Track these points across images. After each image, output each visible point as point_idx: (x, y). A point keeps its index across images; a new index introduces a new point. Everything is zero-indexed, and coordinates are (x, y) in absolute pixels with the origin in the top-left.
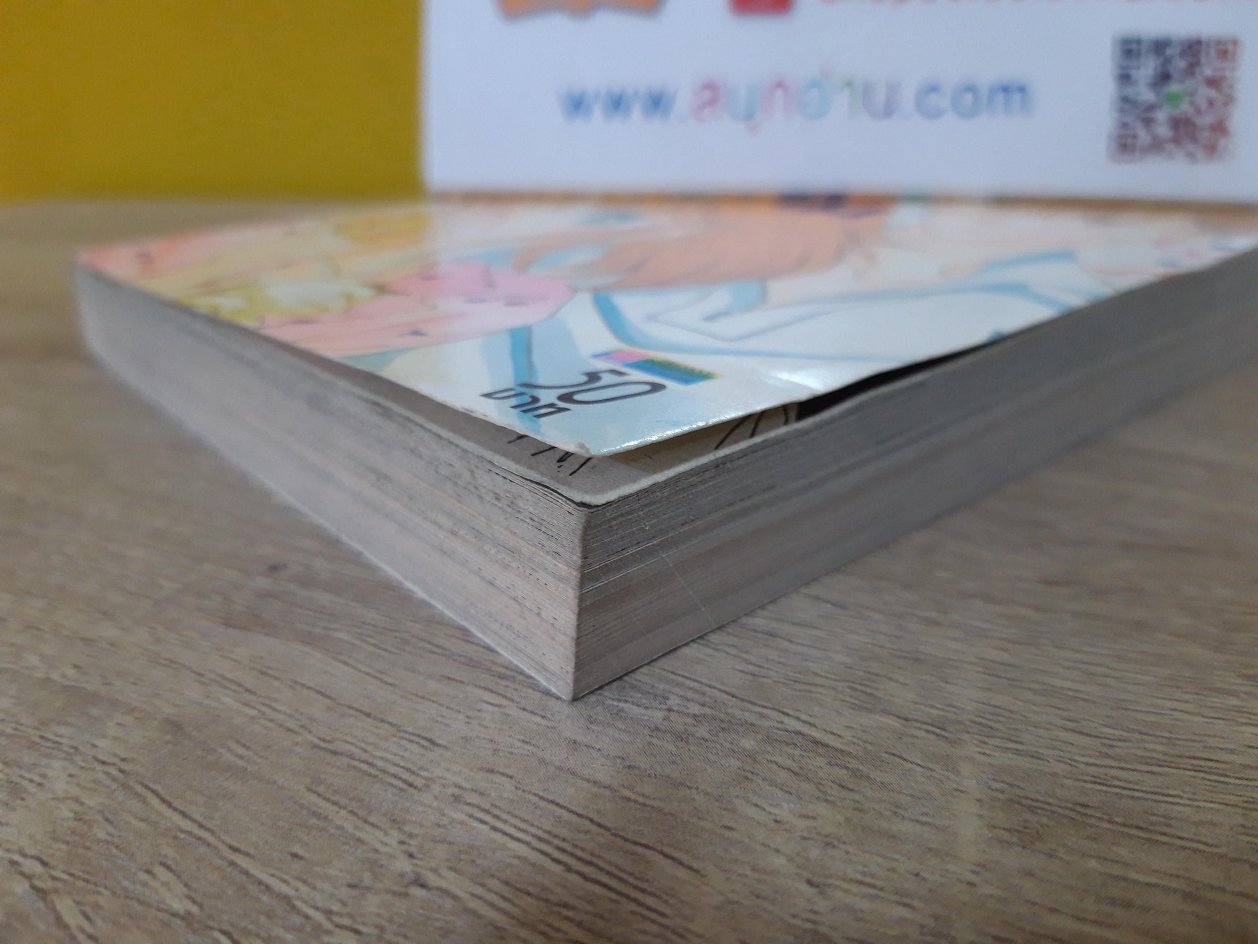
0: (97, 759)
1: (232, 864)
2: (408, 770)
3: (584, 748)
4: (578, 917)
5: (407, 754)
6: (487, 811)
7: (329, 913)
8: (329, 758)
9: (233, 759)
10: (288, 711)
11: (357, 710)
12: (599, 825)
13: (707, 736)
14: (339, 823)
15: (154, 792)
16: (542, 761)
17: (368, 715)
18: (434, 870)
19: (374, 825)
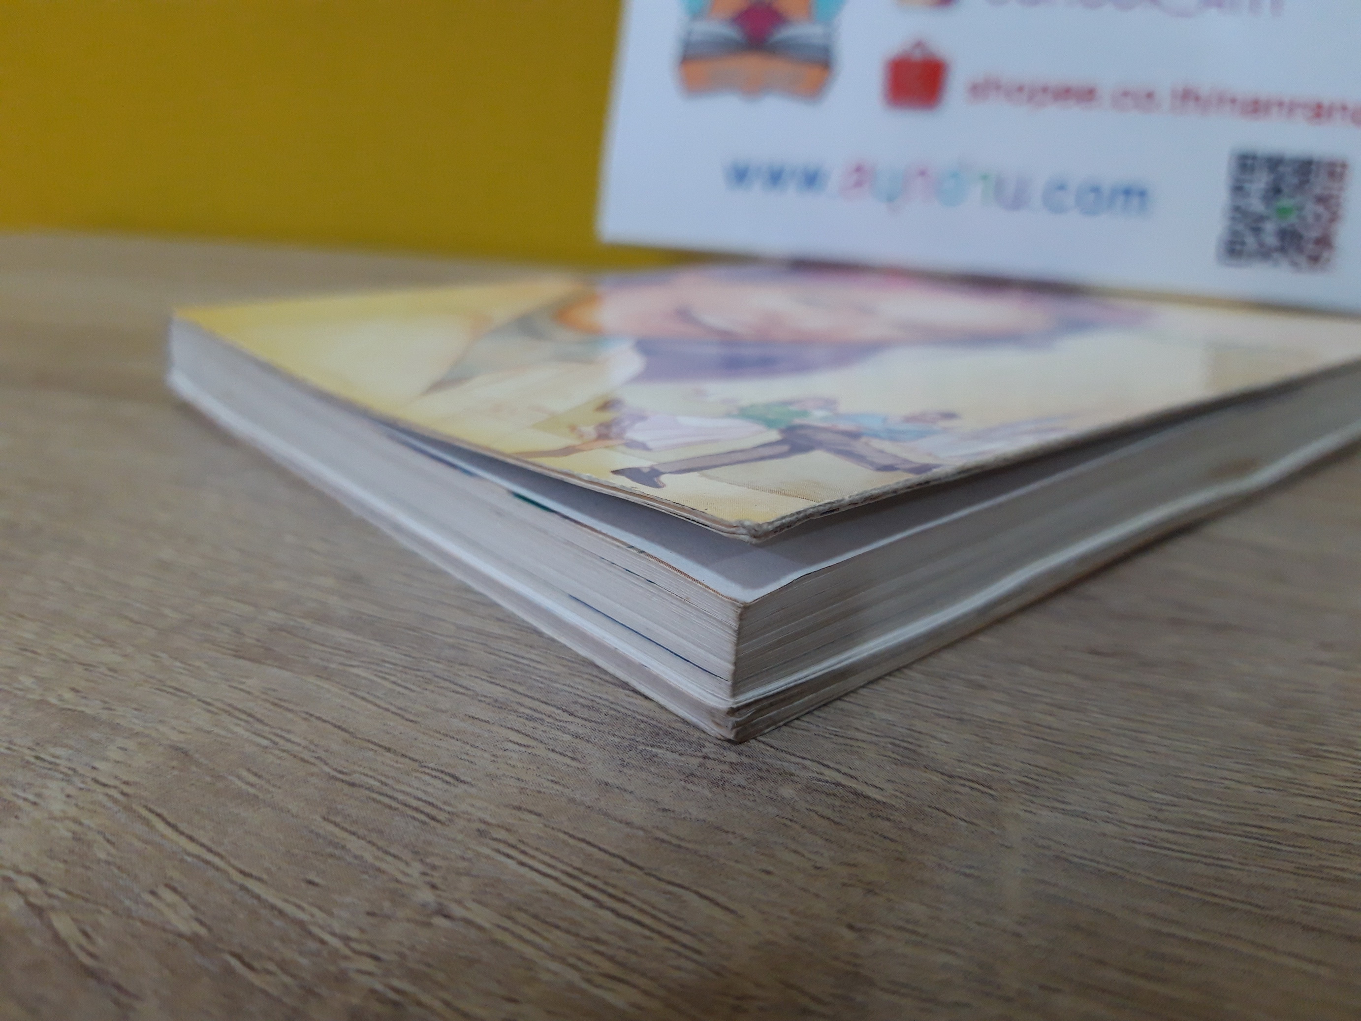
0: (96, 781)
1: (243, 888)
2: (430, 804)
3: (616, 790)
4: (610, 952)
5: (430, 790)
6: (513, 847)
7: (346, 939)
8: (347, 789)
9: (244, 787)
10: (304, 743)
11: (375, 744)
12: (632, 864)
13: (744, 783)
14: (358, 853)
15: (159, 815)
16: (572, 800)
17: (388, 750)
18: (459, 902)
19: (395, 856)
